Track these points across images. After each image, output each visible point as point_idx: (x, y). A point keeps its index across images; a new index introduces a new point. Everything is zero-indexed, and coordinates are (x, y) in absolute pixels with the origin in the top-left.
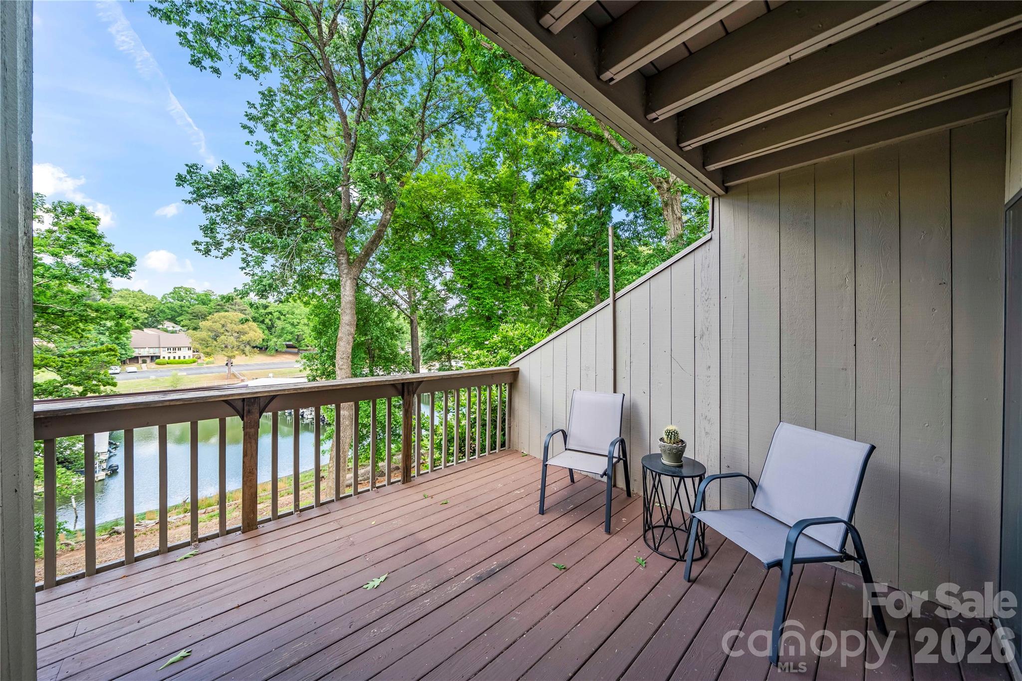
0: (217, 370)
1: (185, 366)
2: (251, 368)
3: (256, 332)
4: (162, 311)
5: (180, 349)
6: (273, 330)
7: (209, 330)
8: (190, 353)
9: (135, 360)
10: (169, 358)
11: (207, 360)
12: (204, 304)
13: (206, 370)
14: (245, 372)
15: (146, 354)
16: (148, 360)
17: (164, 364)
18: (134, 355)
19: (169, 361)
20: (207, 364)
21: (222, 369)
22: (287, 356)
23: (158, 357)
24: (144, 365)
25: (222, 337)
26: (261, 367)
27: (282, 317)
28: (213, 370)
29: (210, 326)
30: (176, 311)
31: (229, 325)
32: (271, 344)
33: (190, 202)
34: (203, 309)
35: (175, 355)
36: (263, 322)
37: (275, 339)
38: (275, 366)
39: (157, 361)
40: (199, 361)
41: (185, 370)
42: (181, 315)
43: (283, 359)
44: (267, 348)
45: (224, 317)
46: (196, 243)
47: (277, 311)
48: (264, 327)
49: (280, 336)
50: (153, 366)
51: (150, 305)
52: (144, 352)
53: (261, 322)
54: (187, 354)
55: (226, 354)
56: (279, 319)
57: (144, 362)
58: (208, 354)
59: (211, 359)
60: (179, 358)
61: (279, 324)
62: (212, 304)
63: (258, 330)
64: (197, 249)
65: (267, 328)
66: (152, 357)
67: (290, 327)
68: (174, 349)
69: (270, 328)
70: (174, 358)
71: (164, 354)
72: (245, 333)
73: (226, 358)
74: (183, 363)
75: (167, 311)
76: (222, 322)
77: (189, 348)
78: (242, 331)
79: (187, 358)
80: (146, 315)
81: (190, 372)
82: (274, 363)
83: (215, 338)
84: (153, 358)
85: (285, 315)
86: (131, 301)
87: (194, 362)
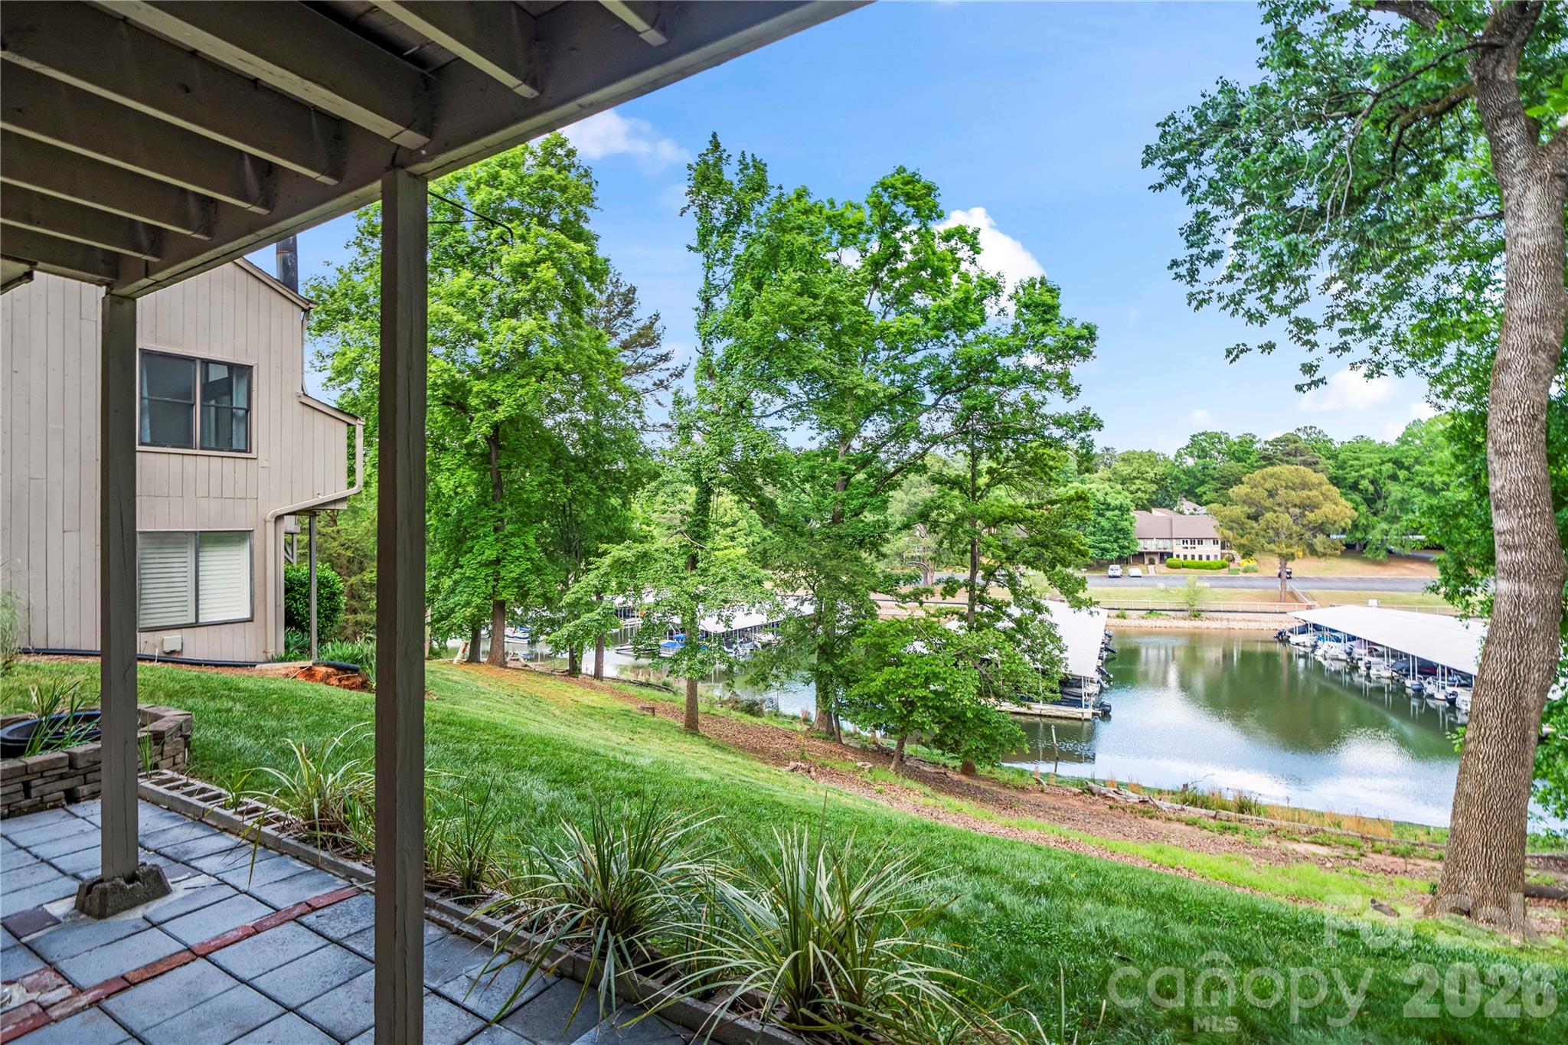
0: (1261, 583)
1: (1209, 573)
2: (1330, 585)
3: (1336, 504)
4: (1177, 479)
5: (1200, 542)
6: (1380, 504)
7: (1244, 502)
8: (1217, 549)
9: (1139, 557)
10: (1185, 557)
11: (1245, 563)
12: (1239, 460)
13: (1243, 583)
14: (1316, 592)
15: (1153, 549)
16: (1157, 560)
17: (1178, 567)
18: (1139, 549)
19: (1185, 563)
20: (1245, 571)
21: (1271, 583)
22: (1416, 566)
23: (1170, 555)
24: (1151, 567)
25: (1269, 515)
26: (1351, 585)
27: (1402, 474)
28: (1255, 583)
29: (1247, 495)
30: (1195, 477)
31: (1282, 491)
32: (1375, 535)
33: (1161, 186)
34: (1237, 467)
35: (1193, 552)
36: (1355, 487)
37: (1384, 526)
38: (1384, 586)
39: (1169, 561)
40: (1232, 566)
41: (1210, 579)
42: (1202, 483)
43: (1404, 571)
44: (1365, 546)
45: (1272, 476)
46: (1175, 263)
47: (1390, 460)
48: (1357, 497)
49: (1394, 519)
50: (1163, 569)
51: (1160, 470)
52: (1152, 546)
53: (1351, 488)
54: (1211, 550)
55: (1277, 550)
56: (1394, 478)
57: (1152, 562)
58: (1247, 554)
59: (1253, 564)
60: (1200, 557)
61: (1395, 491)
62: (1253, 458)
63: (1343, 501)
64: (1178, 276)
65: (1365, 500)
66: (1162, 554)
67: (1424, 496)
68: (1193, 541)
69: (1370, 501)
70: (1193, 557)
71: (1178, 549)
72: (1313, 507)
73: (1276, 561)
74: (1205, 567)
75: (1183, 477)
76: (1269, 485)
77: (1215, 542)
78: (1308, 502)
79: (1212, 559)
80: (1154, 487)
81: (1215, 583)
82: (1382, 580)
83: (1255, 518)
84: (1164, 556)
85: (1408, 469)
86: (1135, 465)
87: (1224, 567)
